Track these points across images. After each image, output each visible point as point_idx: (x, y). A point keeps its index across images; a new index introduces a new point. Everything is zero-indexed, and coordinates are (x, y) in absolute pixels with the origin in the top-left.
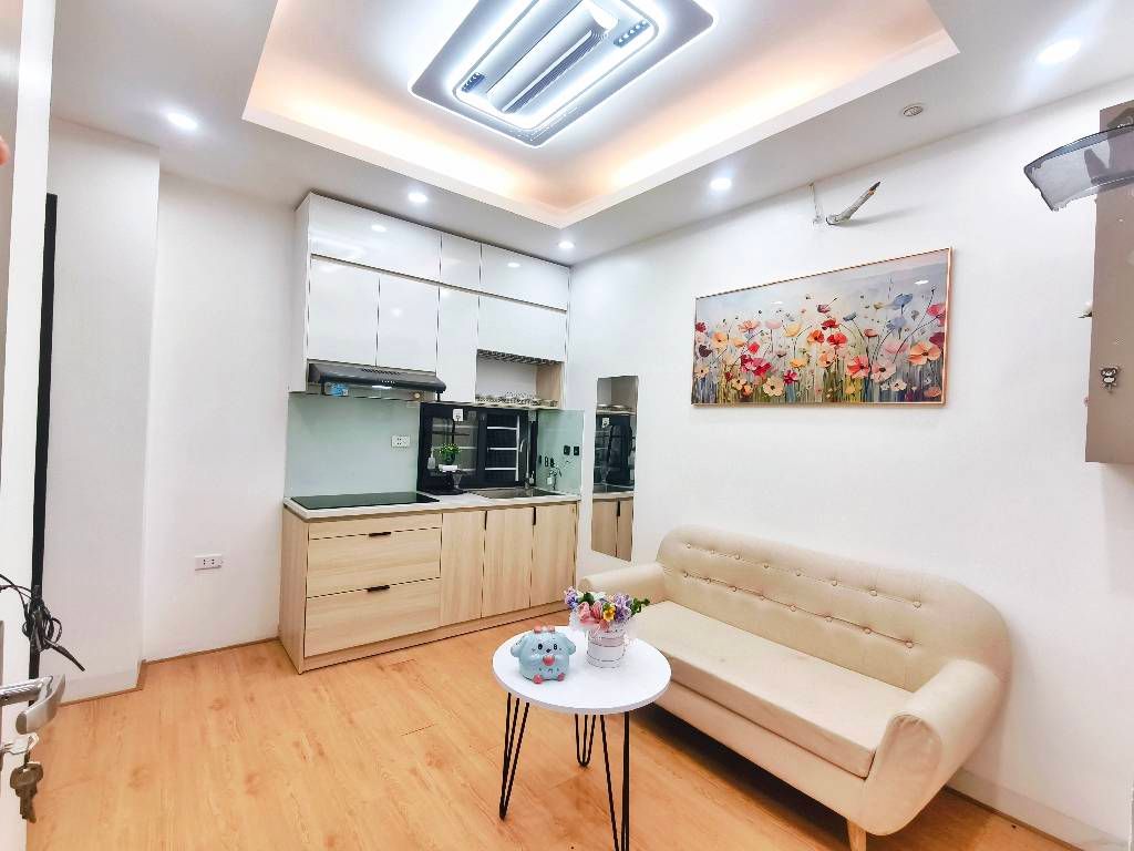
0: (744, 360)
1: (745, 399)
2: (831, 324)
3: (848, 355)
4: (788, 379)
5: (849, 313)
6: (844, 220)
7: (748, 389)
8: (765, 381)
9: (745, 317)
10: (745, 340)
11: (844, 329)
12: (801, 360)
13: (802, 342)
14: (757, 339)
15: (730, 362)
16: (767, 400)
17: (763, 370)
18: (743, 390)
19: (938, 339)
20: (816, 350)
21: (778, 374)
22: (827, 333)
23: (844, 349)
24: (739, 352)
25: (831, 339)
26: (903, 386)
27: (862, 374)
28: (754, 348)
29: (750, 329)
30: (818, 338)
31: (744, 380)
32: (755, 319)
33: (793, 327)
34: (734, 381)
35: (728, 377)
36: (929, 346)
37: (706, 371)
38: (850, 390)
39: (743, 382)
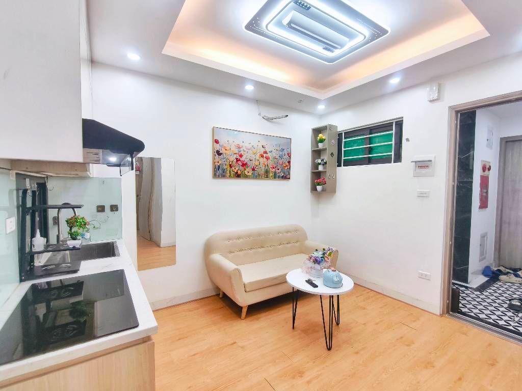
0: (237, 160)
1: (238, 176)
2: (266, 152)
3: (271, 163)
4: (253, 170)
5: (270, 150)
6: (269, 120)
7: (239, 172)
8: (245, 169)
9: (237, 142)
10: (237, 152)
11: (269, 155)
12: (257, 163)
13: (257, 157)
14: (242, 152)
15: (231, 160)
16: (246, 177)
17: (244, 165)
18: (237, 172)
19: (289, 162)
20: (261, 160)
21: (250, 167)
22: (265, 155)
23: (269, 161)
24: (235, 156)
25: (266, 157)
26: (283, 174)
27: (274, 170)
28: (241, 156)
29: (239, 148)
30: (262, 156)
31: (237, 168)
32: (241, 144)
33: (255, 151)
34: (233, 168)
35: (231, 166)
36: (287, 164)
37: (220, 162)
38: (271, 175)
39: (237, 169)
